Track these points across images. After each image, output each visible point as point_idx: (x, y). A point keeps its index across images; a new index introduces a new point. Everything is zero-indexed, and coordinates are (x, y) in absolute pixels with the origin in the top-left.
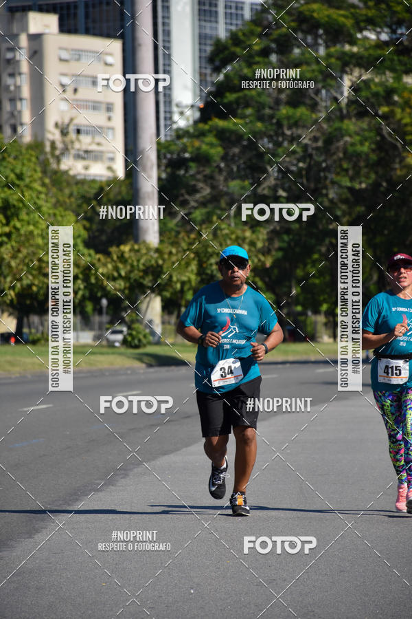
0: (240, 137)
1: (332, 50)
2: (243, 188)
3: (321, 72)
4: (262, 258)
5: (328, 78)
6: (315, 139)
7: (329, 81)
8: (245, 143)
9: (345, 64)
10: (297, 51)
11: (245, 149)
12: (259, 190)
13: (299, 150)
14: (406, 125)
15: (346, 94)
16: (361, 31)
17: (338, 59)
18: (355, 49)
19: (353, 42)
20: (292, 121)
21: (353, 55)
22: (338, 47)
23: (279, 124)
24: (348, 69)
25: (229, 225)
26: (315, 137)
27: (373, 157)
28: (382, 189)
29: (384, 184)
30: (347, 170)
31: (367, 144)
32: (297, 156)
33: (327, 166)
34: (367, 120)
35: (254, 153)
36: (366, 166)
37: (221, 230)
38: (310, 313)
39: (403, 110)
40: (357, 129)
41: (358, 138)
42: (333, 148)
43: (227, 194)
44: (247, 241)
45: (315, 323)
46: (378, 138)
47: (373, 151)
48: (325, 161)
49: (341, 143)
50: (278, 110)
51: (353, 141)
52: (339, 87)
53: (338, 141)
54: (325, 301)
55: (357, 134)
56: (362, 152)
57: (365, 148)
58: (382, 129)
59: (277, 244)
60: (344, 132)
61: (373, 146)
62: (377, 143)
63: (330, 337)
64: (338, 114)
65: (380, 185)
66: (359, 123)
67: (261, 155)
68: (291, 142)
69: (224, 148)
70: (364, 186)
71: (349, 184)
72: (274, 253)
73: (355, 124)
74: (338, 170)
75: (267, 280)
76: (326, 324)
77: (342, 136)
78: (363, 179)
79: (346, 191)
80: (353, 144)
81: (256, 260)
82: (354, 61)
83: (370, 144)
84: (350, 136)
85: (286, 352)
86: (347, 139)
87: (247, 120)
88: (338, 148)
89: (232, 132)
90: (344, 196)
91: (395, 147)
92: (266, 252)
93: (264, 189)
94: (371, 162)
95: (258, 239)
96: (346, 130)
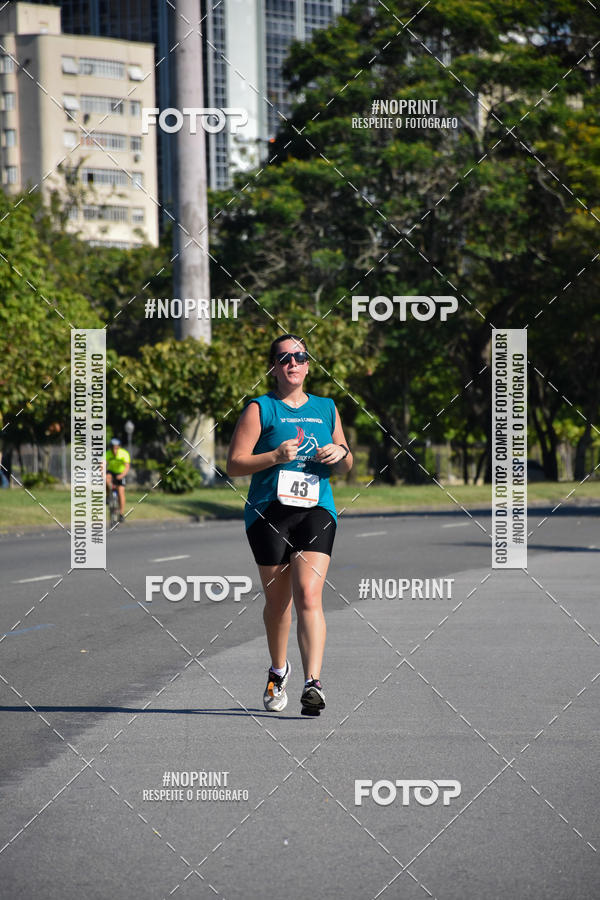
0: (329, 186)
1: (464, 58)
2: (333, 260)
3: (447, 90)
4: (362, 362)
5: (457, 100)
6: (439, 189)
7: (460, 105)
8: (336, 194)
9: (483, 79)
10: (410, 59)
11: (336, 203)
12: (357, 264)
13: (415, 204)
14: (571, 168)
15: (482, 123)
16: (505, 31)
17: (472, 71)
18: (497, 58)
19: (493, 47)
20: (403, 163)
21: (495, 66)
22: (472, 54)
23: (386, 167)
24: (485, 86)
25: (314, 314)
26: (437, 185)
27: (523, 214)
28: (537, 262)
29: (541, 255)
30: (484, 234)
31: (513, 196)
32: (413, 214)
33: (455, 228)
34: (513, 160)
35: (350, 209)
36: (514, 229)
37: (303, 321)
38: (428, 443)
39: (567, 146)
40: (499, 174)
41: (500, 187)
42: (465, 201)
43: (310, 268)
44: (340, 337)
45: (438, 457)
46: (531, 187)
47: (523, 205)
48: (452, 221)
49: (477, 194)
50: (384, 146)
51: (493, 190)
52: (474, 113)
53: (472, 191)
54: (451, 425)
55: (498, 180)
56: (508, 207)
57: (512, 202)
58: (536, 175)
59: (383, 342)
60: (480, 178)
61: (523, 199)
62: (528, 194)
63: (458, 477)
64: (472, 151)
65: (534, 256)
66: (502, 165)
67: (359, 212)
68: (404, 193)
69: (305, 202)
70: (509, 256)
71: (488, 254)
72: (378, 354)
73: (497, 166)
74: (472, 233)
75: (367, 394)
76: (453, 459)
77: (478, 184)
78: (508, 247)
79: (482, 263)
80: (492, 196)
81: (353, 365)
82: (495, 74)
83: (519, 195)
84: (489, 184)
85: (397, 500)
86: (485, 188)
87: (339, 161)
88: (472, 201)
89: (317, 178)
90: (480, 273)
91: (555, 201)
92: (367, 353)
93: (363, 261)
94: (520, 222)
95: (356, 335)
96: (484, 176)
